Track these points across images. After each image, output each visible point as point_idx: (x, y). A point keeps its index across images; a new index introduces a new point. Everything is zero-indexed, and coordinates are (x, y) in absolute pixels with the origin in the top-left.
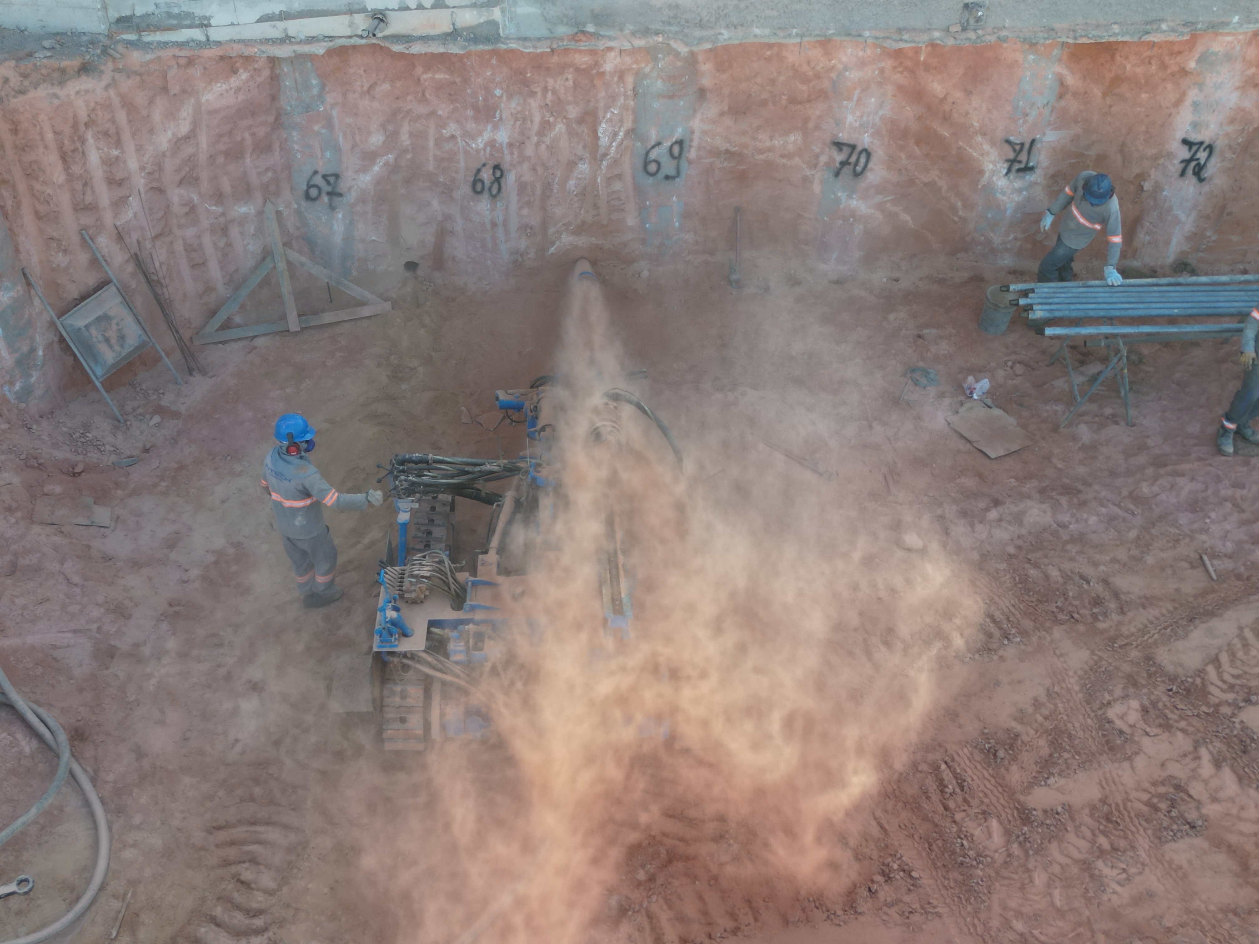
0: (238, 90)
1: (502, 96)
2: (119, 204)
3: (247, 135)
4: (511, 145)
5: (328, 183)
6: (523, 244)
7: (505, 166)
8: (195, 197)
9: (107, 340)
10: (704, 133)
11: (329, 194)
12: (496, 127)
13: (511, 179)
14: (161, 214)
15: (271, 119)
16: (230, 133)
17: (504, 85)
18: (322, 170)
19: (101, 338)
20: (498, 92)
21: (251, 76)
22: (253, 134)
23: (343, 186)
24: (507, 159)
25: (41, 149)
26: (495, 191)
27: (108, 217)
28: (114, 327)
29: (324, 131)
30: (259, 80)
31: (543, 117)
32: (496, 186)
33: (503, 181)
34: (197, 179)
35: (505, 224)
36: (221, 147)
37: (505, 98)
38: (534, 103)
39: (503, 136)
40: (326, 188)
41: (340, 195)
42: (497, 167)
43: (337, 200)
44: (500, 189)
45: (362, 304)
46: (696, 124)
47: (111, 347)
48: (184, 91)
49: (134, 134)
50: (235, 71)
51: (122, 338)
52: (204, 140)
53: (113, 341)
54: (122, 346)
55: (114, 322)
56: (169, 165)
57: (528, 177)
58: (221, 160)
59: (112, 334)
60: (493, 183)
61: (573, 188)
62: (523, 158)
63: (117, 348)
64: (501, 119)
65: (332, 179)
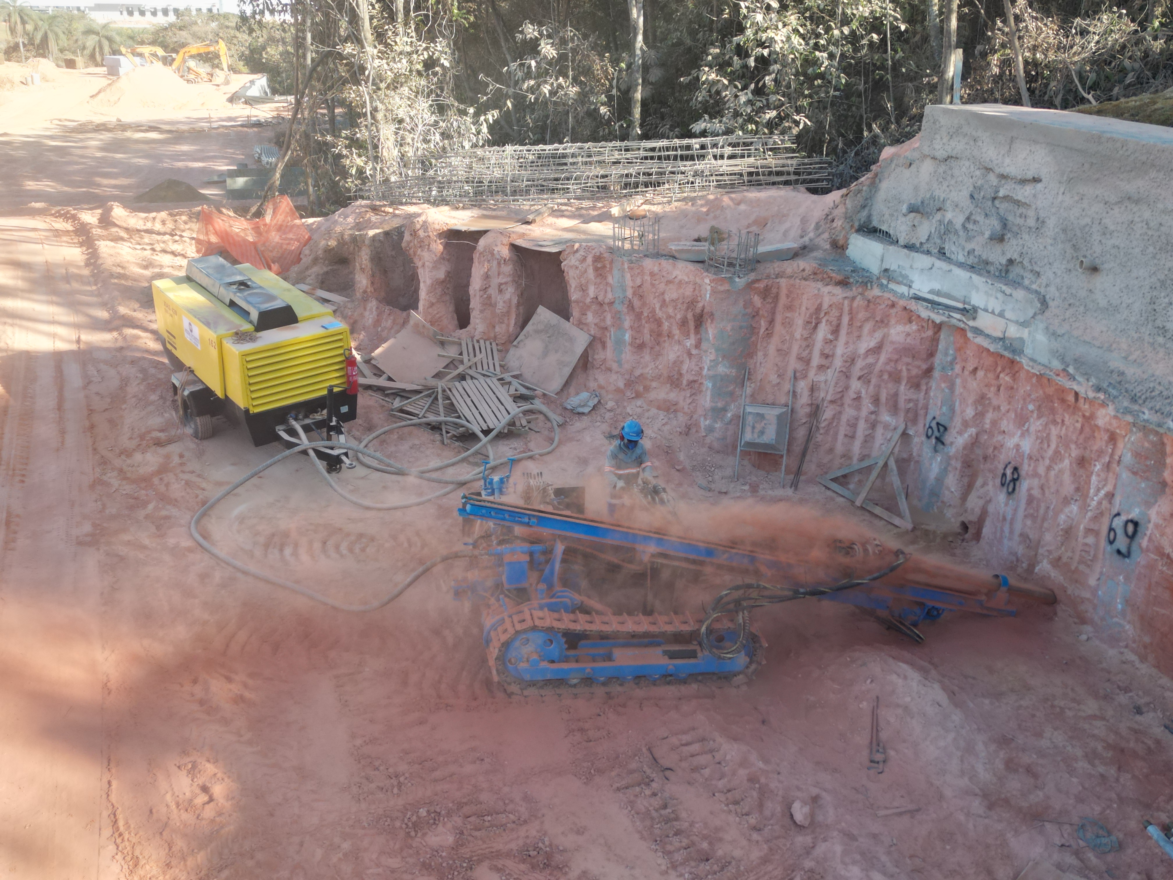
0: (908, 334)
1: (1032, 412)
2: (821, 368)
3: (904, 368)
4: (1030, 458)
5: (939, 430)
6: (1021, 550)
7: (1023, 473)
8: (863, 392)
9: (753, 428)
10: (1157, 526)
11: (937, 438)
12: (1023, 435)
13: (1024, 486)
14: (840, 390)
15: (924, 367)
16: (897, 361)
17: (1037, 404)
18: (938, 419)
19: (751, 424)
20: (1031, 407)
21: (919, 330)
22: (908, 370)
23: (948, 438)
24: (1025, 468)
25: (797, 314)
26: (1010, 490)
27: (812, 374)
28: (763, 424)
29: (947, 391)
30: (924, 335)
31: (1057, 446)
32: (1012, 485)
33: (1018, 483)
34: (869, 382)
35: (1011, 524)
36: (888, 368)
37: (1035, 415)
38: (1054, 431)
39: (1027, 446)
40: (936, 433)
41: (943, 444)
42: (1016, 469)
43: (940, 446)
44: (1014, 489)
45: (900, 515)
46: (1153, 513)
47: (753, 432)
48: (882, 321)
49: (848, 333)
50: (910, 321)
51: (762, 433)
52: (883, 358)
53: (756, 431)
54: (759, 437)
55: (765, 422)
56: (860, 363)
57: (1036, 492)
58: (886, 377)
59: (759, 427)
60: (1010, 481)
61: (1062, 523)
62: (1036, 475)
63: (756, 436)
64: (1028, 430)
65: (942, 429)
